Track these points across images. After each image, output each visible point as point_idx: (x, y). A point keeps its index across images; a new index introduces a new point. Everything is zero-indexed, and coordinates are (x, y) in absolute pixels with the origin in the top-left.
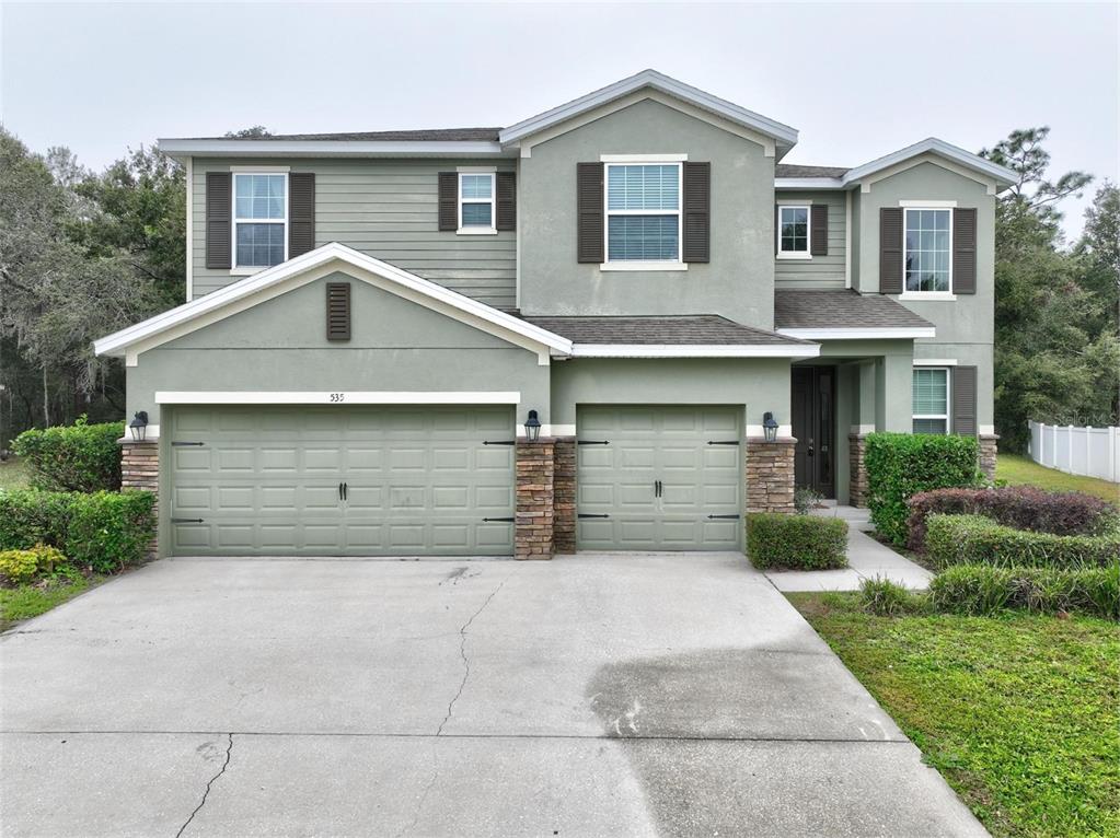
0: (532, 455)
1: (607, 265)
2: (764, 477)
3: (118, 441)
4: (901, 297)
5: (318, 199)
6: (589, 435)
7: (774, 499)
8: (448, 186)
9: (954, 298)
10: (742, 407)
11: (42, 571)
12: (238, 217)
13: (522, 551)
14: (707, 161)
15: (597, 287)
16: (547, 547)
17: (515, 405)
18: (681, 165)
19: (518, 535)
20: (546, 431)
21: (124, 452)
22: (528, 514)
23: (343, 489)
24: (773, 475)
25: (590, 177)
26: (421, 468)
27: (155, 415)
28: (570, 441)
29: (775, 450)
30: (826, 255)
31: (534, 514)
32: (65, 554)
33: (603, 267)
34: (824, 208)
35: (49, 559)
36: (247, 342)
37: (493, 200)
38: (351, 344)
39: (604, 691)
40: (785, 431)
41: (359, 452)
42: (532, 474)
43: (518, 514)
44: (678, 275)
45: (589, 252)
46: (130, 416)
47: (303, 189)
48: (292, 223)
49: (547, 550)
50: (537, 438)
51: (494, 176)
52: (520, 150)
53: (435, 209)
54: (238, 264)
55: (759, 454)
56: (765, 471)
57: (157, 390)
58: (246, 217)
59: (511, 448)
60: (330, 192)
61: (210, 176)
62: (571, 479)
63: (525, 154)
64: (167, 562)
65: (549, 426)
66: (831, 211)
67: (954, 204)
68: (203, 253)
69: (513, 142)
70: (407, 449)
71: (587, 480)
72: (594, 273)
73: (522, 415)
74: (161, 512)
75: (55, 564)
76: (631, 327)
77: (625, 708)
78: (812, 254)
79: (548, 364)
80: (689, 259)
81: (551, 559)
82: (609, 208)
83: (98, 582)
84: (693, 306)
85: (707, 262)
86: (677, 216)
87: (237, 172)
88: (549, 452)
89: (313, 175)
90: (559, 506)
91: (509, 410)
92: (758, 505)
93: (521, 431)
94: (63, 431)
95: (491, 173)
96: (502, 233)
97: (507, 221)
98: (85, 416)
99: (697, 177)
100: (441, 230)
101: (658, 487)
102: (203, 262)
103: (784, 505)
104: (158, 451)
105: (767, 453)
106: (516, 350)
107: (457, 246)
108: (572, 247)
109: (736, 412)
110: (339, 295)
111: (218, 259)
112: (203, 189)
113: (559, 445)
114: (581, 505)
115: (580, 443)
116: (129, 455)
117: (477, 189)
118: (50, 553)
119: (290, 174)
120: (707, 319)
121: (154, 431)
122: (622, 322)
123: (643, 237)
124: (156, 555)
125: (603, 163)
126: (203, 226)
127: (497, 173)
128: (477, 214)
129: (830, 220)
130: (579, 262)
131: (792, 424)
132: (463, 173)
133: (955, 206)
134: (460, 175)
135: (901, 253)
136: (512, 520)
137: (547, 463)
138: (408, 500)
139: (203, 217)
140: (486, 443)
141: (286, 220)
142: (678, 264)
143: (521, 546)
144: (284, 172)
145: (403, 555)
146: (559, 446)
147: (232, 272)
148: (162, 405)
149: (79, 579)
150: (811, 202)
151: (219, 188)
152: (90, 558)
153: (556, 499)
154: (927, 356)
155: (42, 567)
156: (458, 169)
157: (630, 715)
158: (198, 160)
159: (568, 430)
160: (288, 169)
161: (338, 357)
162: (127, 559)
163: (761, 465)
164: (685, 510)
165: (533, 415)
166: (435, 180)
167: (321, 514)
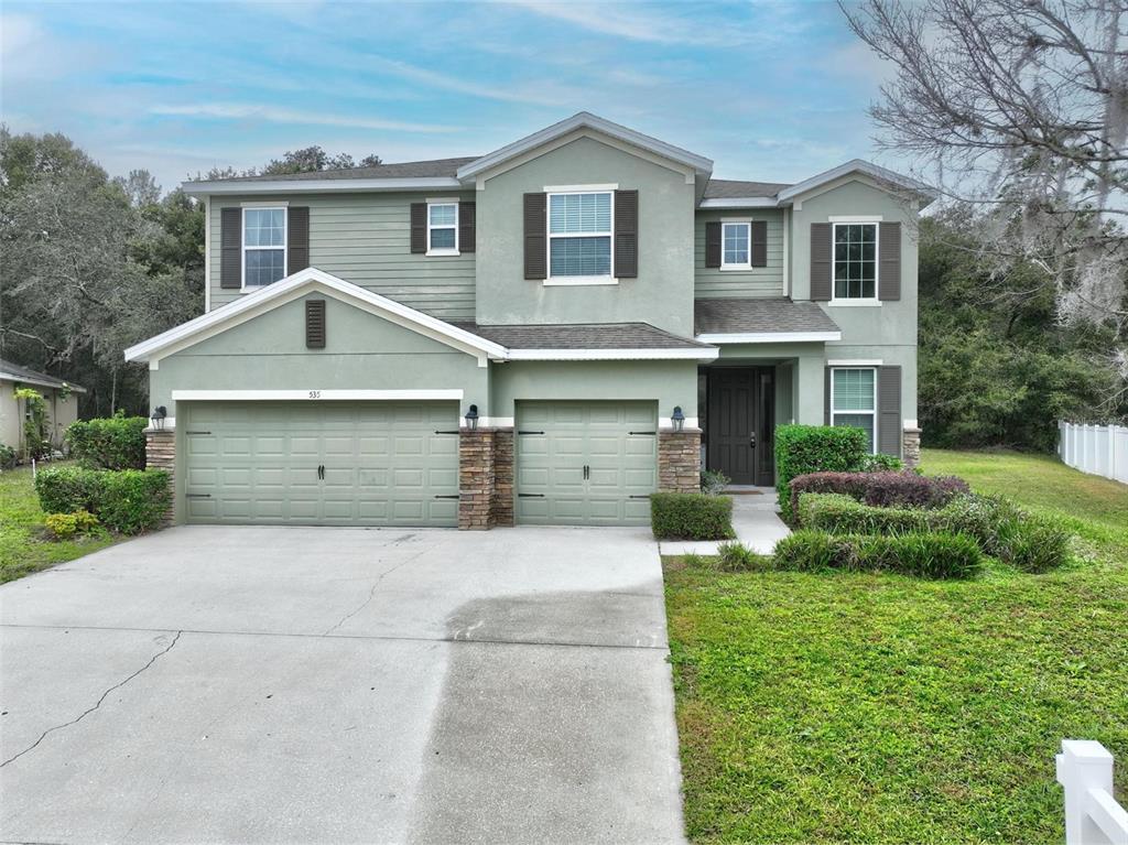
0: (473, 442)
1: (550, 281)
2: (674, 462)
3: (144, 430)
4: (830, 304)
5: (312, 228)
6: (528, 426)
7: (684, 481)
8: (418, 215)
9: (880, 304)
10: (657, 401)
11: (80, 530)
12: (246, 244)
13: (464, 523)
14: (635, 189)
15: (540, 300)
16: (484, 519)
17: (458, 401)
18: (613, 193)
19: (461, 509)
20: (485, 422)
21: (148, 439)
22: (469, 492)
23: (321, 470)
24: (681, 461)
25: (534, 206)
26: (384, 453)
27: (172, 409)
28: (509, 431)
29: (683, 439)
30: (765, 266)
31: (474, 492)
32: (98, 518)
33: (545, 282)
34: (764, 224)
35: (85, 521)
36: (243, 350)
37: (456, 226)
38: (326, 351)
39: (462, 614)
40: (692, 423)
41: (334, 439)
42: (473, 458)
43: (461, 492)
44: (610, 288)
45: (534, 269)
46: (152, 411)
47: (299, 222)
48: (290, 250)
49: (484, 522)
50: (475, 429)
51: (457, 205)
52: (475, 184)
53: (408, 235)
54: (247, 284)
55: (670, 443)
56: (675, 457)
57: (175, 389)
58: (253, 245)
59: (458, 436)
60: (322, 223)
61: (224, 211)
62: (510, 463)
63: (480, 187)
64: (181, 528)
65: (487, 418)
66: (769, 226)
67: (880, 219)
68: (219, 276)
69: (469, 177)
70: (373, 438)
71: (525, 464)
72: (538, 288)
73: (464, 409)
74: (176, 488)
75: (90, 525)
76: (564, 334)
77: (471, 624)
78: (753, 266)
79: (486, 365)
80: (619, 274)
81: (489, 529)
82: (551, 232)
83: (123, 541)
84: (623, 315)
85: (636, 277)
86: (609, 237)
87: (246, 207)
88: (487, 440)
89: (307, 209)
90: (500, 486)
91: (452, 406)
92: (669, 486)
93: (463, 422)
94: (102, 423)
95: (454, 203)
96: (464, 254)
97: (468, 244)
98: (122, 410)
99: (627, 204)
100: (413, 252)
101: (586, 470)
102: (218, 283)
103: (689, 486)
104: (174, 439)
105: (676, 442)
106: (460, 355)
107: (427, 266)
108: (519, 266)
109: (650, 406)
110: (316, 311)
111: (230, 281)
112: (218, 222)
113: (500, 435)
114: (521, 486)
115: (520, 433)
116: (152, 442)
117: (442, 217)
118: (86, 516)
119: (289, 209)
120: (634, 326)
121: (170, 422)
122: (560, 329)
123: (580, 257)
124: (172, 523)
125: (545, 194)
126: (219, 253)
127: (460, 203)
128: (442, 238)
129: (768, 235)
130: (526, 279)
131: (699, 416)
132: (431, 203)
133: (881, 220)
134: (429, 206)
135: (830, 264)
136: (457, 497)
137: (485, 449)
138: (374, 480)
139: (218, 246)
140: (437, 433)
141: (285, 247)
142: (609, 279)
143: (465, 519)
144: (283, 207)
145: (368, 526)
146: (497, 435)
147: (242, 291)
148: (177, 401)
149: (108, 538)
150: (751, 219)
151: (231, 220)
152: (117, 522)
153: (497, 480)
154: (855, 357)
155: (80, 527)
156: (427, 200)
157: (471, 628)
158: (214, 198)
159: (507, 422)
160: (287, 203)
161: (317, 361)
162: (146, 524)
163: (671, 452)
164: (609, 491)
165: (474, 409)
166: (408, 210)
167: (304, 491)
